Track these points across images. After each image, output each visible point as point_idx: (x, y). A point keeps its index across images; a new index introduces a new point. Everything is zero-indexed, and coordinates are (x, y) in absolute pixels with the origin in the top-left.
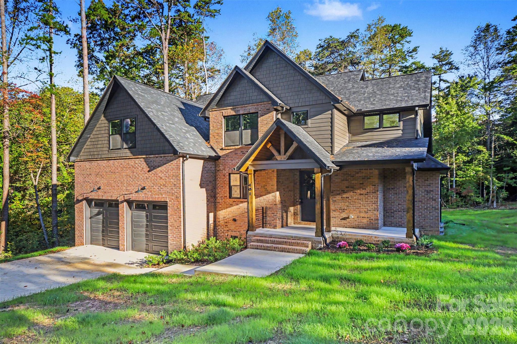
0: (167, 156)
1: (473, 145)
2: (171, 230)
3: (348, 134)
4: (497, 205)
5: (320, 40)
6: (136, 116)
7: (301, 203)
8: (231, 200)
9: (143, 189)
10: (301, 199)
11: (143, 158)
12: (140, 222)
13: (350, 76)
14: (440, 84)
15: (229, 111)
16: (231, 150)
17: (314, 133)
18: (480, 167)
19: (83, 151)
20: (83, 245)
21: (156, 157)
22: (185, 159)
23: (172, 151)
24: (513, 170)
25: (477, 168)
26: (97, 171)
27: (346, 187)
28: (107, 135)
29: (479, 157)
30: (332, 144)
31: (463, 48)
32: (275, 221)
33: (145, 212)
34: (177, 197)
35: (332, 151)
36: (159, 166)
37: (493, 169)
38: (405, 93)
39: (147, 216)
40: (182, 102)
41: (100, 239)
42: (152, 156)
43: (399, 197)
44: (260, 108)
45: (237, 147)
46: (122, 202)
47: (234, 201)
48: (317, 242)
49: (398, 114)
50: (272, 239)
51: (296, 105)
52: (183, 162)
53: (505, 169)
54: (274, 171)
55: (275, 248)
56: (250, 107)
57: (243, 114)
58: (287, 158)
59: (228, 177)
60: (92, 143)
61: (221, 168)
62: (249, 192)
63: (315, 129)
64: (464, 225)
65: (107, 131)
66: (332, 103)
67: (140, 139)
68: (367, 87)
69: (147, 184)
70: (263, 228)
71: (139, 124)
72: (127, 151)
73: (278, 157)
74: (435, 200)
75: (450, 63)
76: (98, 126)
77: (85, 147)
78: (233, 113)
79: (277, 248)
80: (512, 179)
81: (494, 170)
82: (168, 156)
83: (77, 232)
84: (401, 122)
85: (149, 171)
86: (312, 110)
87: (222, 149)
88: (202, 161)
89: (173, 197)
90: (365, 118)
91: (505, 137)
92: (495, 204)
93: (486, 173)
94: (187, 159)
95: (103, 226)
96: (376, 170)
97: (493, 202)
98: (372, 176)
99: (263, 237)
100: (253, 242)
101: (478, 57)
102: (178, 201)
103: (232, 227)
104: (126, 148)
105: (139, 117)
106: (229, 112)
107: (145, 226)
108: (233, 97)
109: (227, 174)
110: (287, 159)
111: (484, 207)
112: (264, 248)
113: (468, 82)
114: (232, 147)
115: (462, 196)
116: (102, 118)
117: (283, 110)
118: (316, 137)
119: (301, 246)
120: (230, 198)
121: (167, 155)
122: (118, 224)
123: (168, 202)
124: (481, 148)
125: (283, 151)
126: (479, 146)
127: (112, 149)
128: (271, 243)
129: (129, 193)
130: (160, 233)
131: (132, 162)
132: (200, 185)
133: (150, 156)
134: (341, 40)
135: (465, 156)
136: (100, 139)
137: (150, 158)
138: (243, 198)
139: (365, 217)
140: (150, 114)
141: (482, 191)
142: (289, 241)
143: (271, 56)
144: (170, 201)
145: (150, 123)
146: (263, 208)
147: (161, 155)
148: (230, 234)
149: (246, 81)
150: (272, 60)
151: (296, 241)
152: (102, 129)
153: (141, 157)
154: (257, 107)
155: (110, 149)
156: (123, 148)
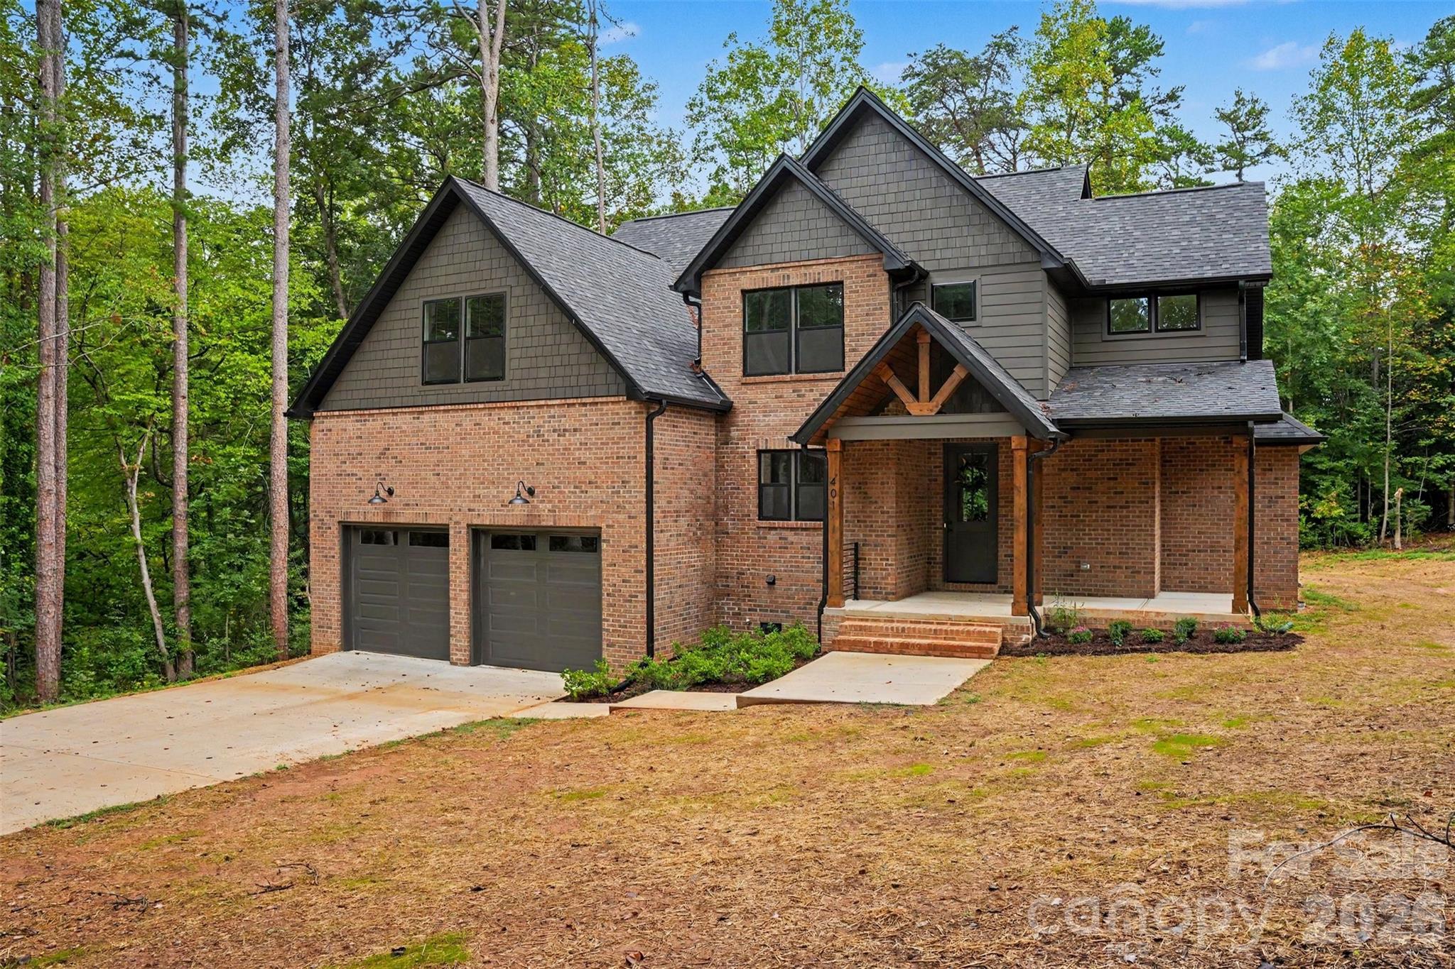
0: (603, 403)
2: (610, 605)
3: (1066, 346)
4: (1402, 543)
6: (508, 290)
7: (948, 533)
8: (763, 523)
9: (528, 492)
10: (949, 523)
11: (527, 408)
12: (509, 587)
13: (1053, 184)
15: (760, 275)
17: (994, 342)
19: (337, 387)
21: (569, 405)
22: (655, 410)
23: (623, 387)
24: (1442, 446)
26: (383, 444)
27: (1073, 488)
28: (415, 343)
30: (1043, 374)
32: (889, 581)
34: (630, 516)
35: (1041, 392)
36: (576, 431)
37: (1392, 445)
42: (558, 402)
43: (1201, 515)
44: (849, 271)
45: (781, 378)
46: (459, 531)
47: (771, 528)
48: (1017, 628)
49: (1194, 297)
50: (895, 625)
51: (945, 265)
52: (650, 419)
53: (1423, 443)
54: (887, 445)
55: (908, 646)
56: (820, 268)
58: (936, 410)
59: (753, 462)
60: (367, 366)
61: (734, 435)
62: (831, 500)
63: (995, 332)
65: (414, 333)
67: (517, 353)
69: (540, 480)
70: (855, 598)
71: (517, 313)
72: (477, 386)
73: (913, 407)
75: (1265, 137)
80: (1441, 470)
81: (1395, 447)
82: (606, 403)
84: (1204, 318)
85: (540, 446)
86: (985, 280)
87: (737, 383)
89: (620, 516)
90: (1112, 301)
92: (1398, 537)
94: (660, 411)
96: (1150, 444)
97: (1391, 534)
98: (1140, 460)
99: (867, 620)
100: (841, 633)
102: (633, 527)
103: (766, 599)
104: (473, 380)
105: (518, 291)
106: (763, 278)
108: (768, 239)
109: (752, 453)
111: (1369, 548)
112: (876, 647)
114: (766, 378)
115: (1316, 520)
118: (998, 353)
119: (976, 640)
120: (759, 519)
121: (604, 399)
123: (604, 529)
125: (927, 389)
127: (428, 383)
128: (894, 636)
129: (482, 505)
131: (492, 419)
133: (551, 403)
134: (969, 57)
137: (548, 406)
138: (799, 519)
139: (1120, 567)
140: (555, 286)
141: (1364, 505)
142: (944, 627)
143: (870, 128)
144: (608, 526)
145: (550, 310)
146: (856, 544)
147: (584, 400)
148: (757, 618)
149: (807, 195)
150: (874, 139)
151: (960, 628)
152: (398, 324)
153: (521, 404)
154: (840, 268)
155: (423, 382)
156: (464, 380)
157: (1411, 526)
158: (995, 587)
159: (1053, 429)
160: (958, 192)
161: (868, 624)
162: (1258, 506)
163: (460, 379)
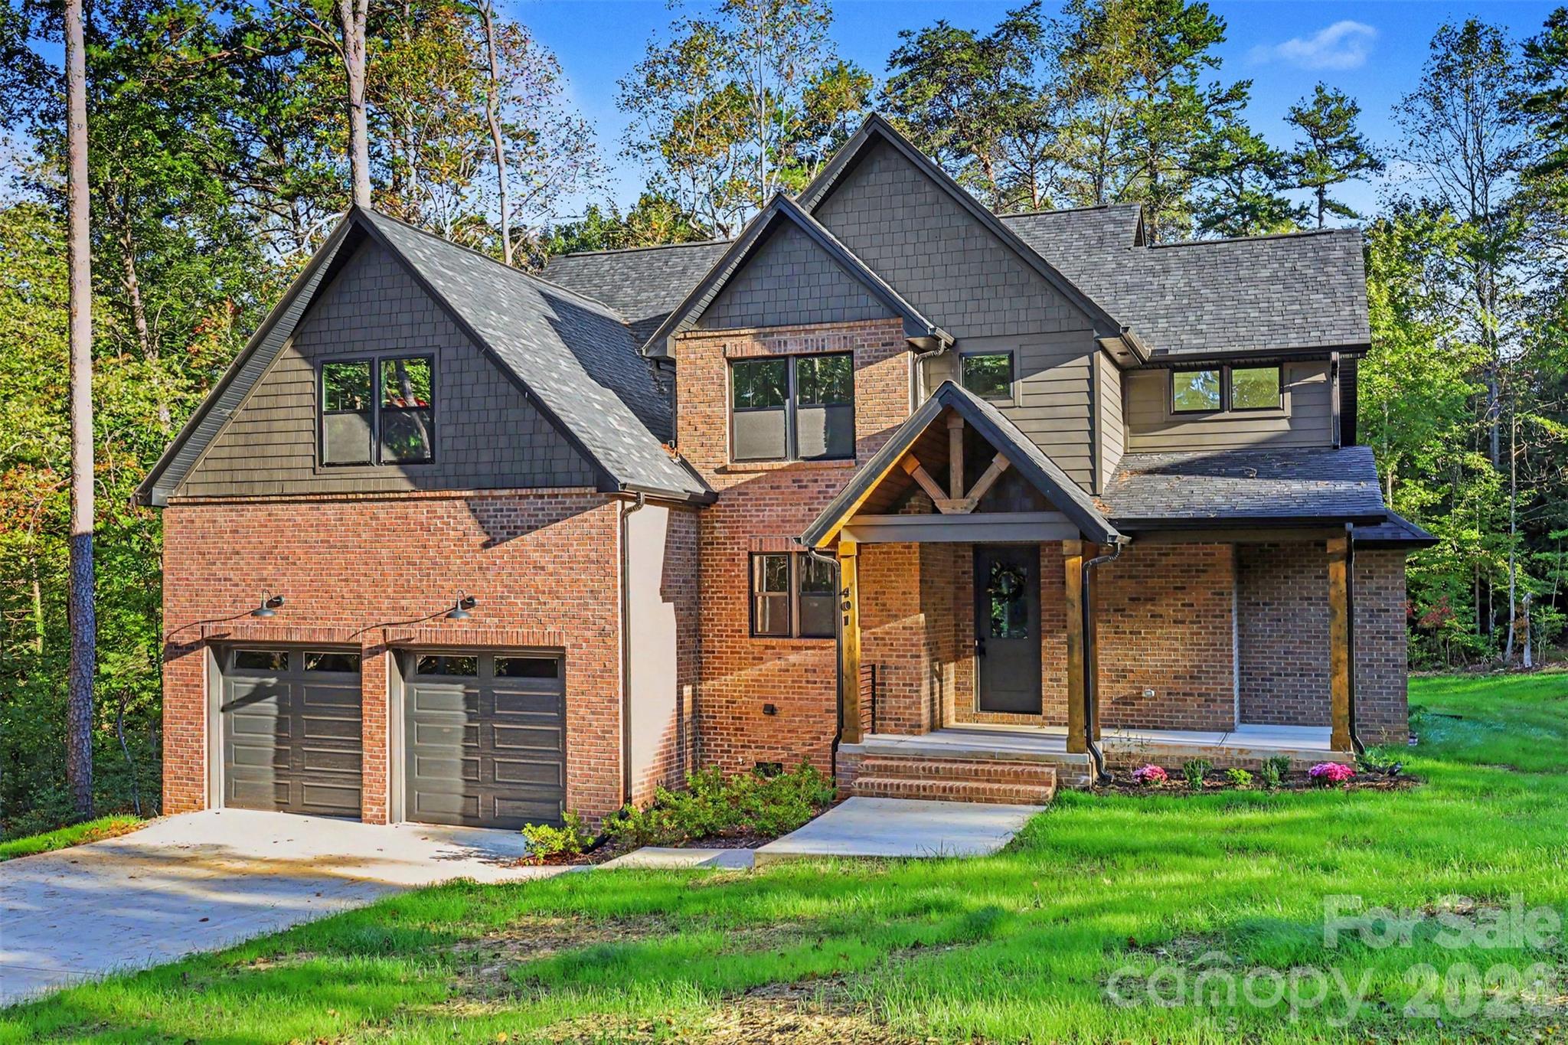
0: (564, 495)
1: (1451, 451)
2: (577, 744)
3: (1121, 428)
4: (1533, 660)
5: (902, 34)
6: (436, 351)
7: (981, 652)
8: (757, 641)
9: (468, 603)
10: (981, 640)
11: (466, 499)
12: (445, 722)
13: (1100, 225)
14: (1321, 219)
15: (747, 341)
16: (753, 476)
17: (1034, 426)
18: (1473, 528)
19: (199, 465)
20: (201, 809)
21: (521, 497)
22: (629, 504)
23: (590, 476)
25: (1466, 534)
26: (268, 542)
27: (1131, 599)
28: (310, 413)
29: (1470, 493)
30: (1094, 464)
31: (1398, 101)
32: (913, 711)
33: (460, 687)
34: (602, 633)
35: (1093, 485)
36: (531, 528)
37: (1517, 536)
38: (1293, 303)
39: (469, 700)
40: (543, 294)
41: (265, 787)
42: (506, 492)
43: (1287, 631)
44: (860, 338)
45: (777, 465)
46: (375, 651)
47: (767, 647)
48: (1074, 767)
49: (1277, 370)
50: (927, 764)
51: (975, 332)
52: (624, 516)
53: (1553, 535)
54: (909, 547)
55: (944, 789)
56: (824, 334)
57: (798, 356)
58: (972, 507)
59: (744, 565)
60: (241, 440)
61: (721, 533)
62: (844, 614)
63: (1038, 413)
64: (1459, 718)
65: (308, 400)
66: (1096, 334)
67: (449, 430)
68: (1166, 271)
69: (483, 589)
70: (873, 732)
71: (448, 380)
72: (393, 471)
73: (944, 505)
74: (1395, 638)
75: (1353, 146)
76: (268, 377)
77: (210, 451)
78: (759, 350)
79: (951, 789)
81: (1521, 539)
82: (571, 495)
83: (169, 763)
84: (1288, 395)
85: (486, 545)
86: (1025, 351)
87: (723, 470)
88: (664, 512)
89: (589, 634)
90: (1176, 375)
91: (1547, 423)
92: (1527, 655)
93: (1493, 547)
94: (638, 506)
95: (279, 740)
96: (1224, 546)
97: (1519, 649)
98: (1213, 565)
99: (892, 759)
100: (862, 775)
101: (1449, 139)
102: (608, 648)
103: (763, 734)
104: (391, 463)
105: (449, 353)
106: (747, 345)
107: (461, 736)
108: (760, 297)
109: (744, 555)
110: (973, 512)
111: (1494, 667)
112: (907, 792)
113: (1424, 229)
114: (759, 465)
116: (287, 351)
117: (937, 347)
118: (1041, 438)
119: (1026, 783)
120: (752, 636)
121: (569, 490)
122: (357, 728)
123: (569, 650)
124: (1475, 459)
125: (960, 484)
126: (1469, 455)
127: (329, 465)
128: (925, 778)
129: (406, 619)
130: (524, 757)
131: (419, 512)
132: (662, 592)
133: (497, 493)
134: (979, 38)
135: (1426, 487)
136: (277, 426)
137: (494, 498)
138: (802, 636)
139: (1191, 695)
140: (500, 350)
141: (1484, 610)
142: (987, 767)
143: (883, 164)
144: (573, 646)
145: (493, 378)
146: (873, 667)
147: (540, 491)
148: (752, 756)
149: (807, 244)
150: (887, 177)
151: (1007, 768)
152: (286, 389)
153: (458, 494)
154: (849, 334)
155: (321, 464)
156: (379, 462)
157: (1543, 640)
158: (1039, 718)
159: (1111, 531)
160: (992, 244)
161: (895, 763)
162: (1358, 621)
163: (374, 461)
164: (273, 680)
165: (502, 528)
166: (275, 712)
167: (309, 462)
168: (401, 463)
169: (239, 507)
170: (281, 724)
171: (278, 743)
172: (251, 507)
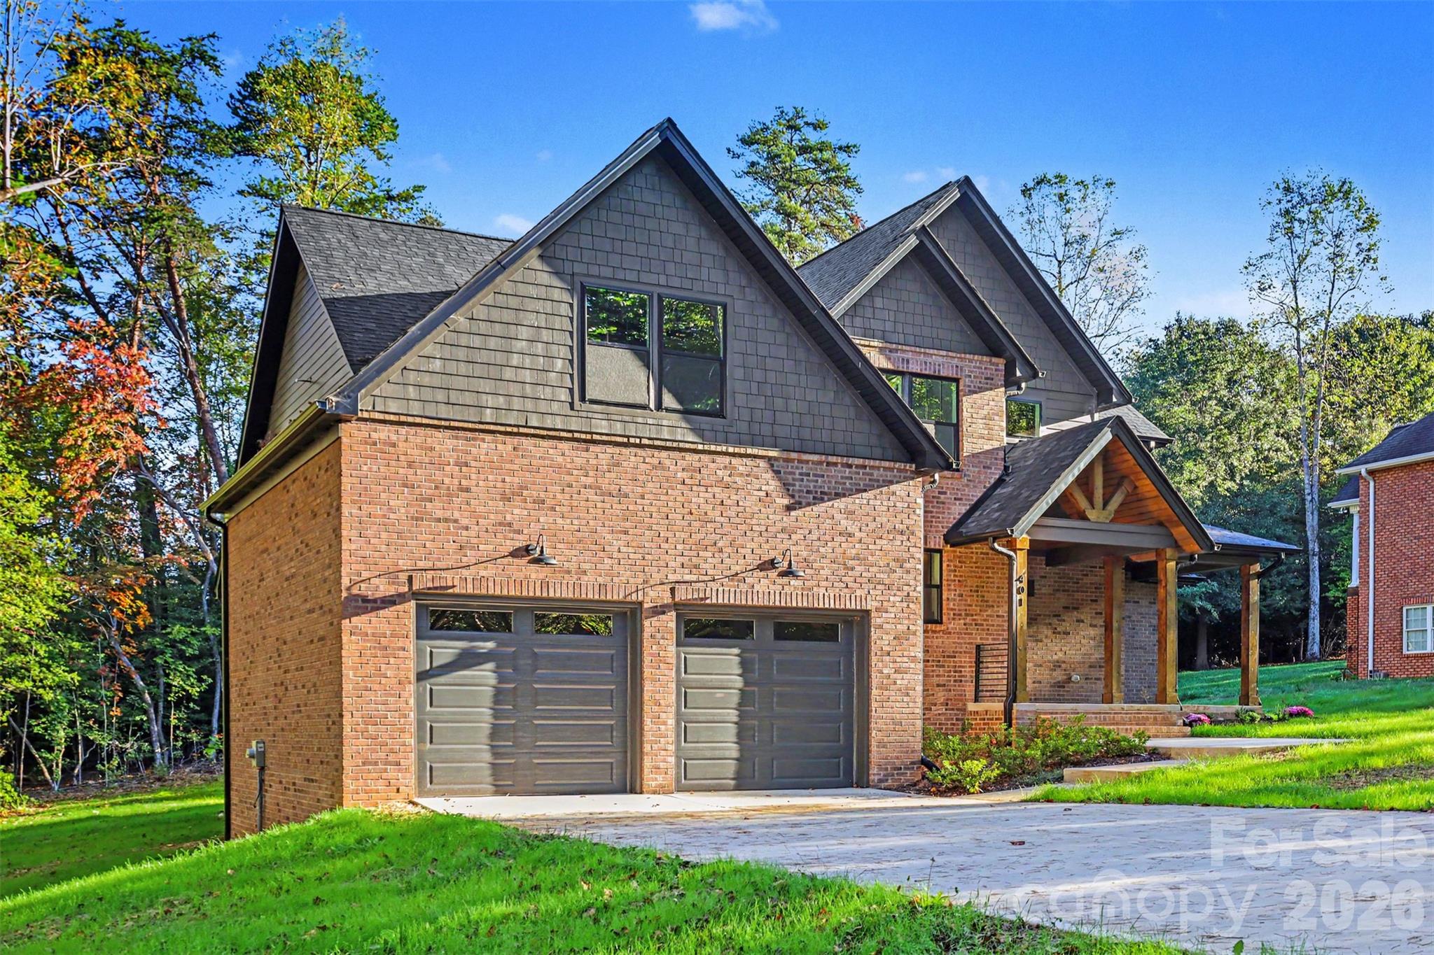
6: (728, 301)
9: (768, 566)
11: (770, 459)
19: (394, 376)
21: (829, 464)
28: (567, 339)
33: (737, 651)
36: (838, 495)
39: (745, 664)
41: (477, 770)
44: (969, 369)
46: (659, 611)
56: (940, 360)
57: (915, 374)
58: (1110, 518)
60: (461, 354)
65: (562, 323)
67: (743, 386)
69: (786, 552)
70: (977, 701)
72: (675, 419)
73: (1092, 515)
76: (503, 285)
77: (412, 361)
78: (884, 363)
82: (878, 468)
85: (789, 508)
89: (894, 599)
95: (498, 714)
102: (912, 612)
107: (735, 701)
110: (1112, 521)
116: (531, 261)
123: (874, 613)
127: (593, 402)
129: (700, 578)
133: (805, 457)
137: (800, 461)
144: (878, 610)
146: (978, 647)
147: (849, 461)
152: (531, 305)
153: (761, 453)
154: (960, 364)
155: (583, 399)
156: (659, 406)
163: (652, 406)
164: (490, 645)
165: (808, 492)
166: (493, 682)
167: (564, 395)
168: (686, 412)
169: (469, 435)
170: (499, 695)
171: (495, 717)
172: (488, 437)
